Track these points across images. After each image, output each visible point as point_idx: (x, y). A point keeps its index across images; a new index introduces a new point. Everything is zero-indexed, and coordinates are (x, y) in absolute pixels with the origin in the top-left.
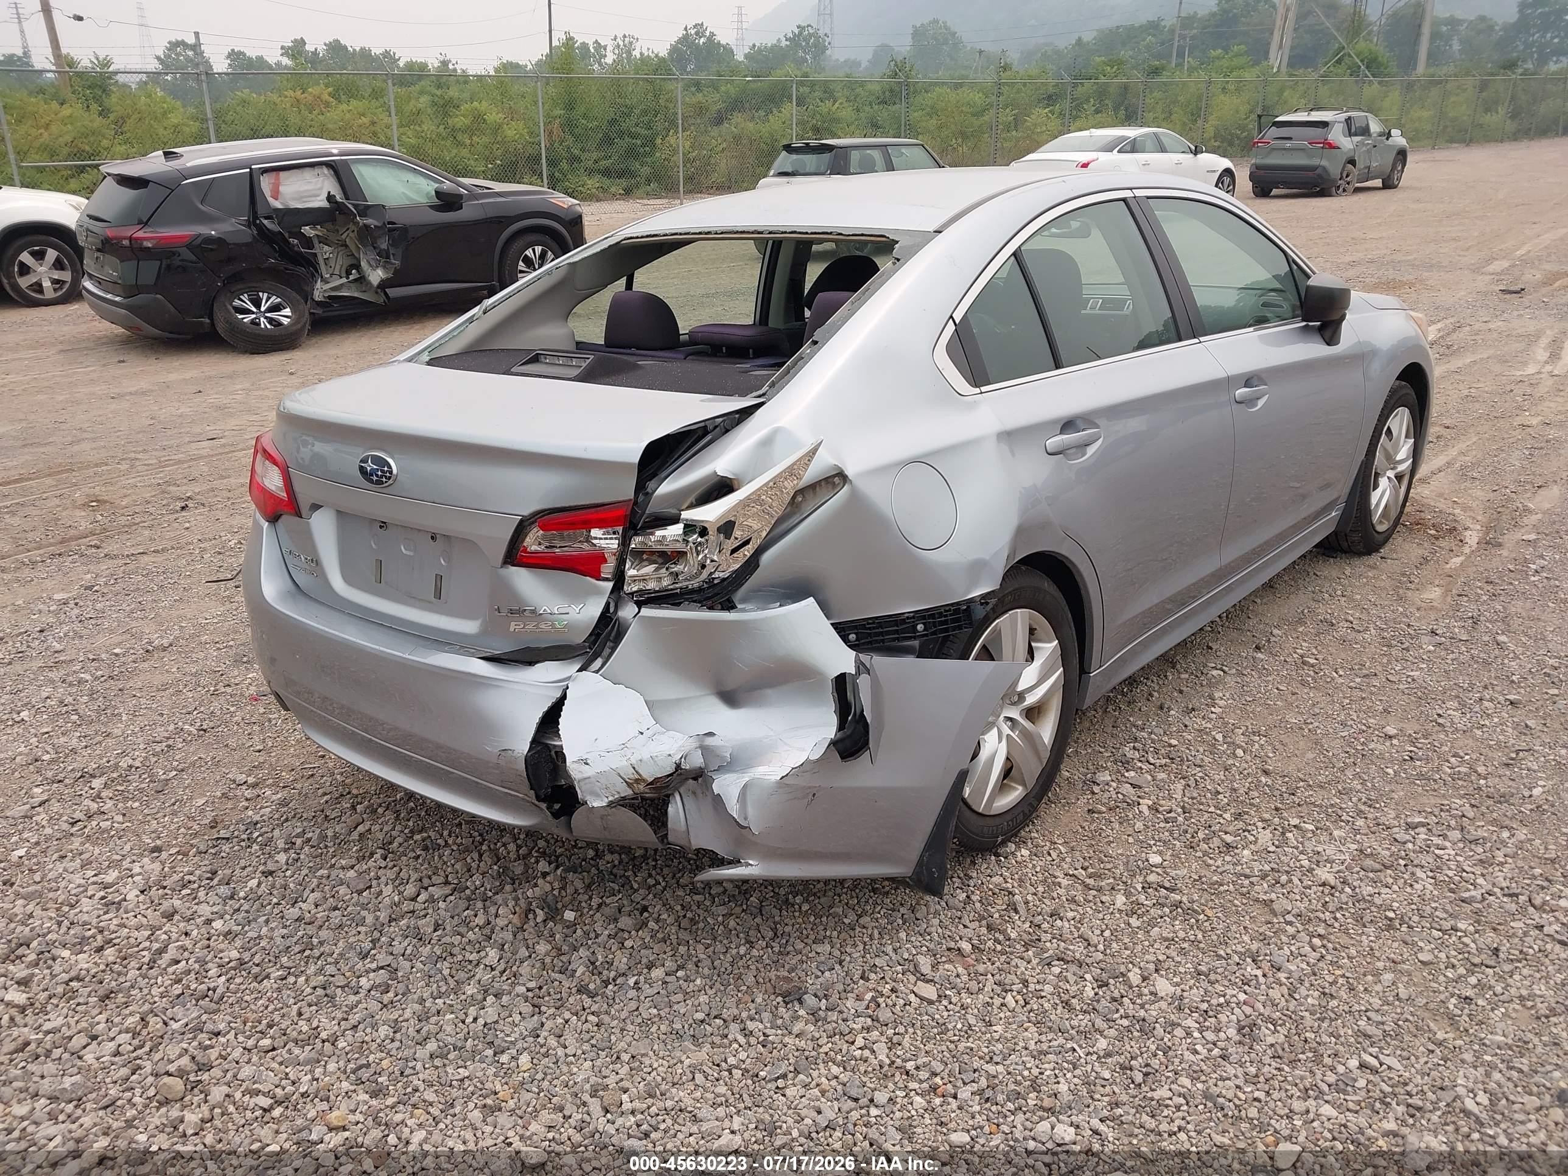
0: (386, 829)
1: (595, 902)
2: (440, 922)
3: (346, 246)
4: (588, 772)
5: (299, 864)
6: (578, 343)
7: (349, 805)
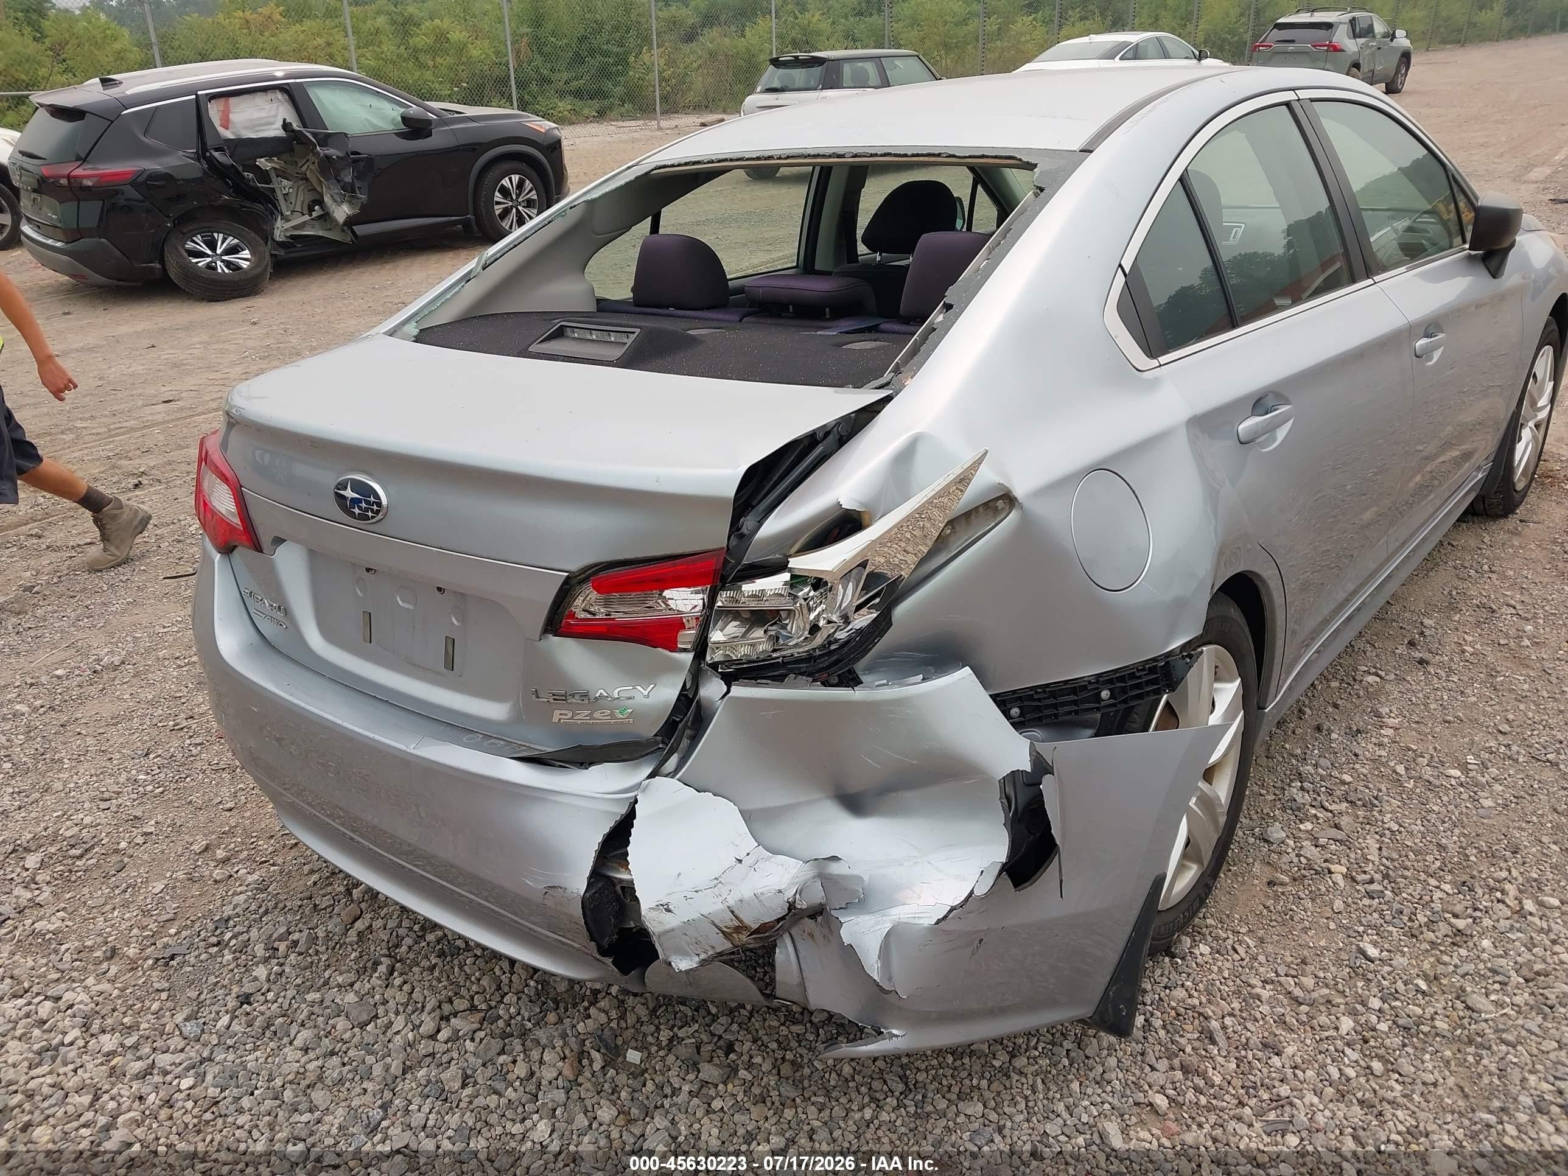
0: (391, 924)
1: (665, 1035)
2: (469, 1072)
3: (307, 179)
4: (671, 921)
5: (284, 980)
6: (599, 301)
7: (342, 889)
